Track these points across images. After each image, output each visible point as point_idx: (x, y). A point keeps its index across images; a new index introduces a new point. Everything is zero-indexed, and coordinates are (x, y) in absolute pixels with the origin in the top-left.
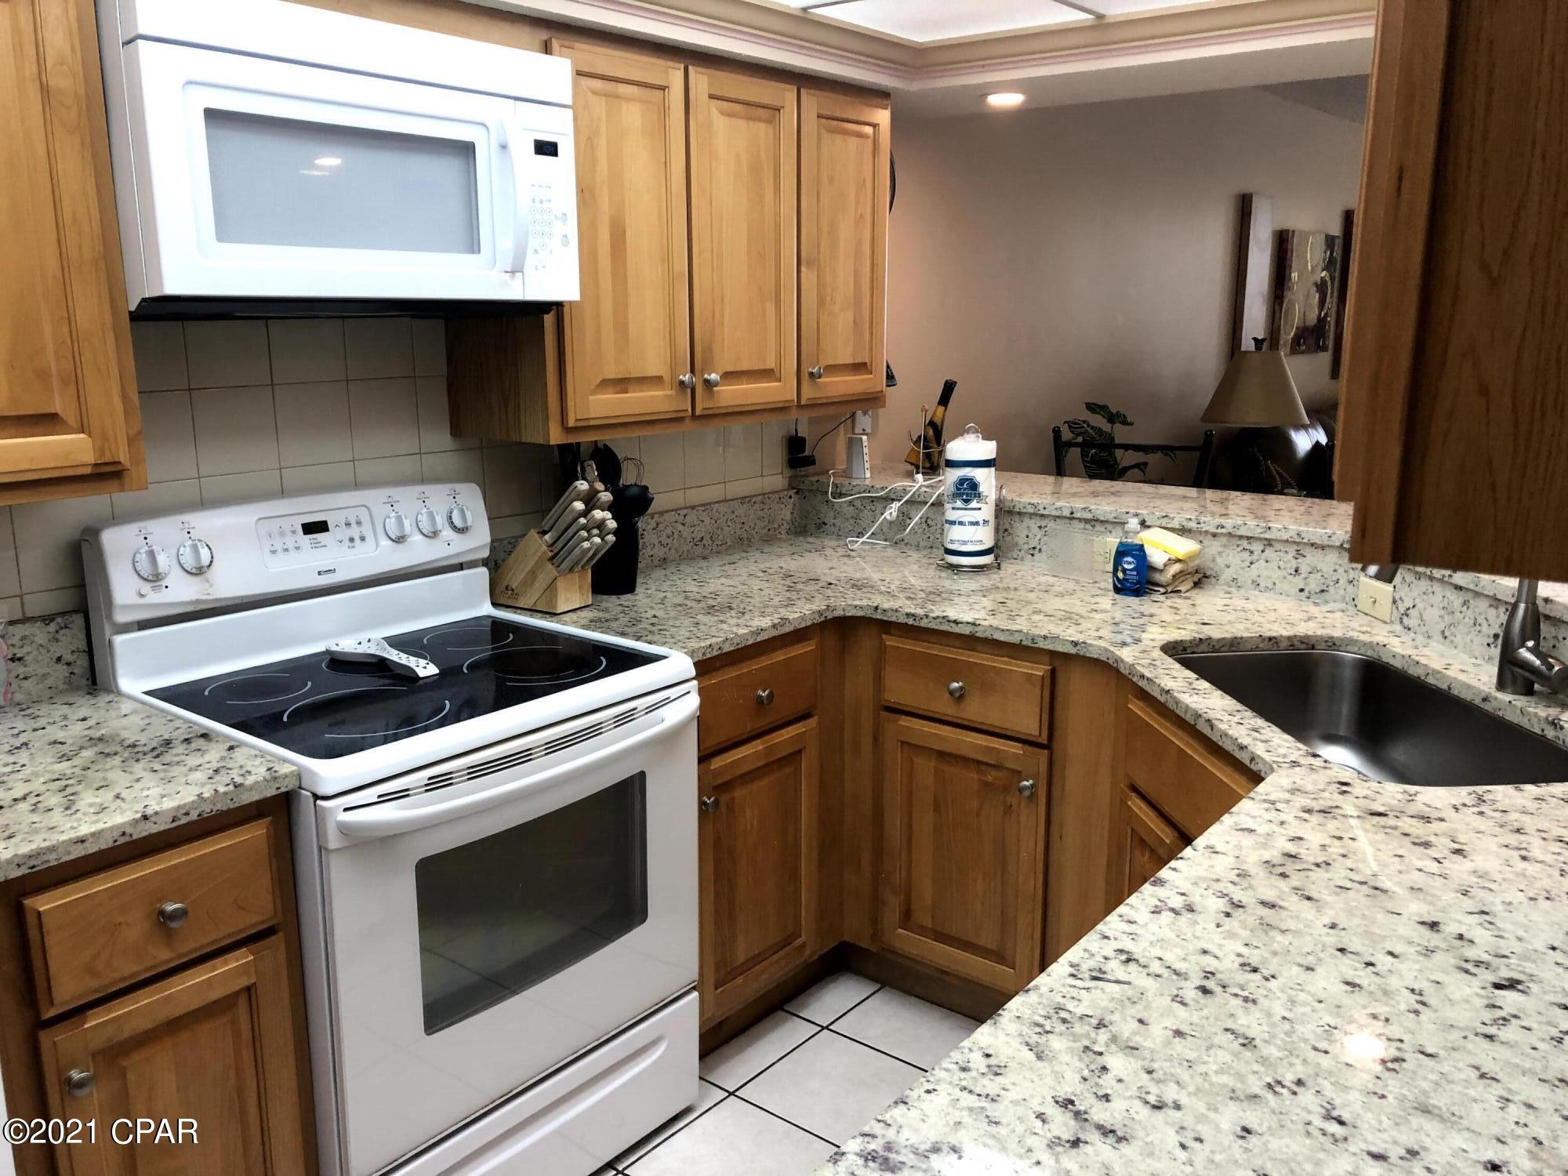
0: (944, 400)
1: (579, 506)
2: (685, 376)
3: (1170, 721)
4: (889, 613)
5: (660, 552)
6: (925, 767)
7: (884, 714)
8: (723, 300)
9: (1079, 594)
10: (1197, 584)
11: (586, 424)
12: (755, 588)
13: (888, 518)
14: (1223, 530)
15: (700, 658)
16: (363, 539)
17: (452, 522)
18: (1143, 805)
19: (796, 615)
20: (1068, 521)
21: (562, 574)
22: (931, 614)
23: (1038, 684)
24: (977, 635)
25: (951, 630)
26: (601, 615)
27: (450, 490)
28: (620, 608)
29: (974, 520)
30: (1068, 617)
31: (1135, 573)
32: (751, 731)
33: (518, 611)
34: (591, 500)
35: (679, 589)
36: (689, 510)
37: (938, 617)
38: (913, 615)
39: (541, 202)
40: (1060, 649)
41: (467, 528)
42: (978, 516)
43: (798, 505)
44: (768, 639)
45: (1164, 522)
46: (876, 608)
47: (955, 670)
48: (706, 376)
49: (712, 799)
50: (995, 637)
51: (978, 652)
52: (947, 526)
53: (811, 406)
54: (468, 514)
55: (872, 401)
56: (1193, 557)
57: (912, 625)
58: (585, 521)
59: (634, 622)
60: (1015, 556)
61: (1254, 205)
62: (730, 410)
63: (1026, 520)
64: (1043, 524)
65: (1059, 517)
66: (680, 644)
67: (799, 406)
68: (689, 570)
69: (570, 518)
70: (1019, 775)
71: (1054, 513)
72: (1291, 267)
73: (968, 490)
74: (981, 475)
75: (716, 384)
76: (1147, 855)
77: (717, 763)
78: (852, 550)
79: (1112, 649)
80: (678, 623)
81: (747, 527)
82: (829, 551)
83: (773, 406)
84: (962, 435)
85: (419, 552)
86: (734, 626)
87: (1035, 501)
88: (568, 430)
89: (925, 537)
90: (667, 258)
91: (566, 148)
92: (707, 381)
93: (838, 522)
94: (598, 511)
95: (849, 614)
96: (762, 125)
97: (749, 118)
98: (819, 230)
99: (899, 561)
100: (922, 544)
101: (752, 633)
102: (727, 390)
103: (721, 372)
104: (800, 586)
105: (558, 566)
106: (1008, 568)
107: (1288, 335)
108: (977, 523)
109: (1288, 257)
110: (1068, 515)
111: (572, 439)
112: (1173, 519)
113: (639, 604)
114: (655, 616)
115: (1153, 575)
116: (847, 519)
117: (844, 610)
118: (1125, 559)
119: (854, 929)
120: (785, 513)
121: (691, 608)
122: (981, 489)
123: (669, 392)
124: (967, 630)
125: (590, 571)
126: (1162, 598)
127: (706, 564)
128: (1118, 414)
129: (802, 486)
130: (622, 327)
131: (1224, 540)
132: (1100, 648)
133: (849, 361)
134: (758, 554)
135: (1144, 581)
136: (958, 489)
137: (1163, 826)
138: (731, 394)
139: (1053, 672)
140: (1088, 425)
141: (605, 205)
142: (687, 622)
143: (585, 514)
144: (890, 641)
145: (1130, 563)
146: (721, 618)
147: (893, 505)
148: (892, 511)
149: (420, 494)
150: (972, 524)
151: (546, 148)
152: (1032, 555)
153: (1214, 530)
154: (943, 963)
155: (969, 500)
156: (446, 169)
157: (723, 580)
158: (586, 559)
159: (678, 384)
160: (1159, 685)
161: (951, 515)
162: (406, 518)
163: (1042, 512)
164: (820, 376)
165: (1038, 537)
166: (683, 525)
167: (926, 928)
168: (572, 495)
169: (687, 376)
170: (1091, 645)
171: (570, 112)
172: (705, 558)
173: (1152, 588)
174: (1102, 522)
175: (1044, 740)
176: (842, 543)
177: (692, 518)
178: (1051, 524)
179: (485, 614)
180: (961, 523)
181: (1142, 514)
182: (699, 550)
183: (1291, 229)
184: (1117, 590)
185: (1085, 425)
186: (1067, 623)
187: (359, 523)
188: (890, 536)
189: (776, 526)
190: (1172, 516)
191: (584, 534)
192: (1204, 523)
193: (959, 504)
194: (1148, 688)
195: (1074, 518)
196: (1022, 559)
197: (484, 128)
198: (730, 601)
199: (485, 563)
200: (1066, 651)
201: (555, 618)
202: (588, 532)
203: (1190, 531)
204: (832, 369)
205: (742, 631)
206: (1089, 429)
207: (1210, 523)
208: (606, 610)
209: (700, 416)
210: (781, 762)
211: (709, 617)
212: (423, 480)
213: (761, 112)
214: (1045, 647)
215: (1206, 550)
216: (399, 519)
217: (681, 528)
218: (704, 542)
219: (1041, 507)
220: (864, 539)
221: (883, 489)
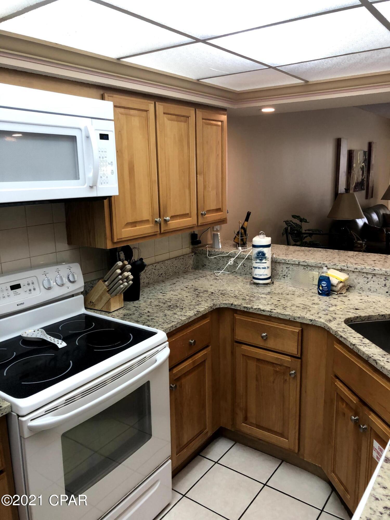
0: (247, 219)
1: (119, 271)
2: (157, 219)
3: (354, 355)
4: (237, 307)
5: (146, 281)
6: (252, 365)
7: (235, 343)
8: (170, 189)
9: (305, 296)
10: (348, 290)
11: (121, 240)
12: (185, 296)
13: (230, 264)
14: (357, 270)
15: (169, 332)
16: (34, 289)
17: (69, 280)
18: (341, 385)
19: (203, 309)
20: (297, 265)
21: (112, 297)
22: (254, 307)
23: (297, 334)
24: (272, 316)
25: (261, 313)
26: (128, 312)
27: (68, 266)
28: (135, 308)
29: (264, 267)
30: (305, 307)
31: (326, 288)
32: (187, 356)
33: (95, 311)
34: (123, 269)
35: (156, 297)
36: (157, 264)
37: (256, 308)
38: (246, 307)
39: (103, 158)
40: (305, 322)
41: (75, 281)
42: (265, 265)
43: (195, 258)
44: (193, 320)
45: (334, 267)
46: (232, 304)
47: (263, 328)
48: (165, 218)
49: (174, 385)
50: (279, 317)
51: (273, 322)
52: (253, 269)
53: (202, 225)
54: (76, 276)
55: (223, 221)
56: (346, 280)
57: (246, 311)
58: (121, 277)
59: (141, 315)
60: (278, 278)
61: (342, 142)
62: (173, 230)
63: (282, 266)
64: (288, 266)
65: (294, 264)
66: (160, 326)
67: (198, 226)
68: (158, 288)
69: (116, 276)
70: (289, 368)
71: (292, 263)
72: (353, 162)
73: (261, 256)
74: (265, 250)
75: (169, 221)
76: (344, 405)
77: (175, 371)
78: (217, 276)
79: (326, 323)
80: (158, 315)
81: (177, 268)
82: (208, 277)
83: (189, 227)
84: (259, 235)
85: (57, 292)
86: (179, 316)
87: (285, 258)
88: (114, 243)
89: (243, 270)
90: (150, 174)
91: (112, 136)
92: (165, 220)
93: (210, 265)
94: (126, 272)
95: (222, 307)
96: (183, 123)
97: (178, 121)
98: (204, 161)
99: (235, 281)
100: (242, 273)
101: (187, 319)
102: (172, 223)
103: (170, 216)
104: (201, 294)
105: (111, 294)
106: (277, 283)
107: (352, 186)
108: (265, 268)
109: (352, 159)
110: (298, 264)
111: (116, 246)
112: (338, 266)
113: (141, 305)
114: (149, 312)
115: (332, 288)
116: (214, 263)
117: (219, 305)
118: (323, 282)
119: (225, 422)
120: (191, 262)
121: (162, 307)
122: (266, 255)
123: (151, 225)
124: (268, 314)
125: (123, 294)
126: (336, 297)
127: (164, 284)
128: (304, 219)
129: (197, 252)
130: (133, 202)
131: (357, 273)
132: (321, 322)
133: (214, 208)
134: (182, 279)
135: (330, 290)
136: (258, 256)
137: (351, 395)
138: (174, 224)
139: (302, 331)
140: (292, 222)
141: (126, 156)
142: (161, 314)
143: (121, 274)
144: (238, 317)
145: (324, 284)
146: (174, 312)
147: (231, 259)
148: (231, 261)
149: (56, 269)
150: (263, 268)
151: (104, 137)
152: (284, 278)
153: (353, 270)
154: (260, 437)
155: (262, 260)
156: (65, 146)
157: (172, 292)
158: (121, 291)
159: (154, 222)
160: (350, 342)
161: (255, 265)
162: (51, 280)
163: (288, 262)
164: (205, 214)
165: (286, 271)
166: (155, 269)
167: (254, 424)
168: (116, 267)
169: (158, 219)
170: (317, 321)
171: (113, 122)
172: (163, 282)
173: (332, 292)
174: (310, 266)
175: (299, 355)
176: (212, 273)
177: (158, 267)
178: (291, 267)
179: (82, 313)
180: (259, 268)
181: (326, 264)
182: (161, 278)
183: (353, 149)
184: (319, 294)
185: (291, 222)
186: (306, 311)
187: (33, 283)
188: (230, 270)
189: (188, 266)
190: (337, 264)
191: (121, 282)
192: (350, 267)
193: (258, 261)
194: (344, 342)
195: (300, 265)
196: (280, 279)
197: (80, 130)
198: (177, 303)
199: (82, 293)
200: (307, 323)
201: (110, 314)
202: (122, 281)
203: (344, 270)
204: (209, 211)
205: (184, 318)
206: (293, 224)
207: (352, 267)
208: (129, 309)
209: (163, 233)
210: (199, 366)
211: (169, 311)
212: (58, 263)
213: (182, 118)
214: (299, 321)
215: (351, 277)
216: (49, 280)
217: (154, 271)
218: (163, 275)
219: (287, 261)
220: (222, 271)
221: (227, 253)
